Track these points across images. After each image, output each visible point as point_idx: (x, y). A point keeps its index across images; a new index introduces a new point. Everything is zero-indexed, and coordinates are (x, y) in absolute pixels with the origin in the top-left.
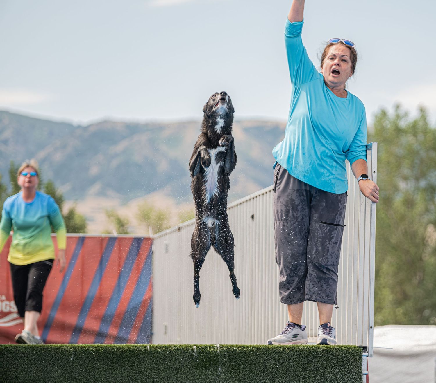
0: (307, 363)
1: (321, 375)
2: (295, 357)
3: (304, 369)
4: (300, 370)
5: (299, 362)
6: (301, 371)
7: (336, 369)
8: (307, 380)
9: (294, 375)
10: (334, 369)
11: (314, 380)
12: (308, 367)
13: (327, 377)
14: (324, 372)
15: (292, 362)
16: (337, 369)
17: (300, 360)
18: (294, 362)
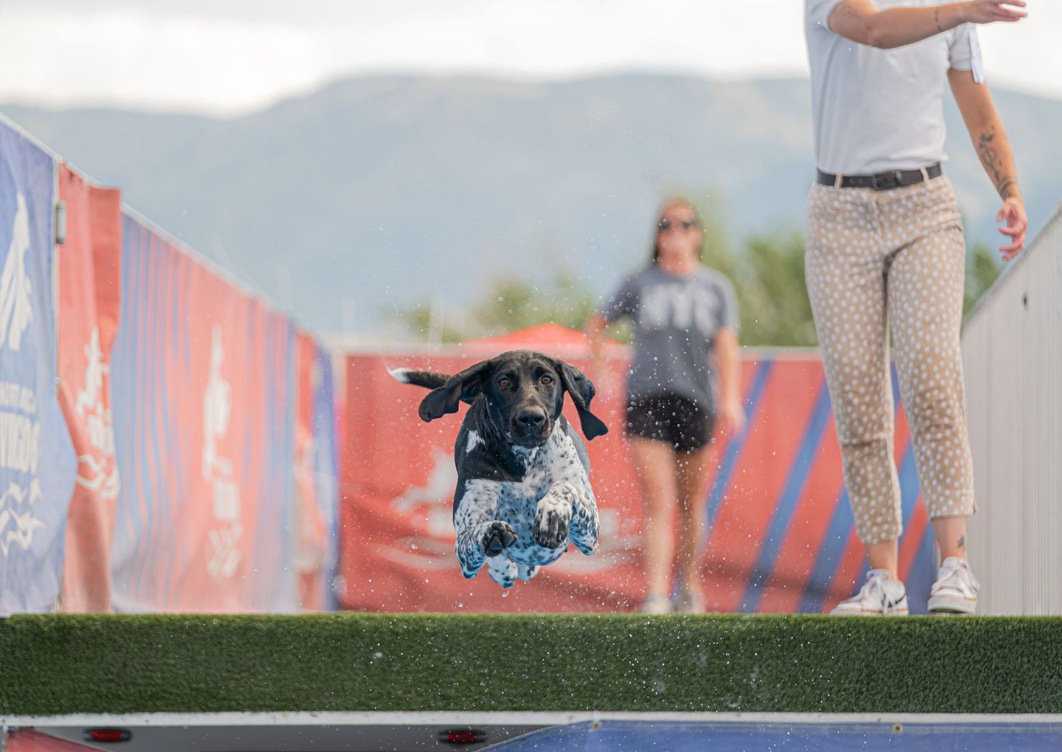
0: (979, 662)
1: (1015, 691)
2: (947, 647)
3: (971, 675)
4: (961, 679)
5: (957, 660)
6: (963, 682)
7: (1052, 677)
8: (978, 703)
9: (944, 690)
10: (1047, 676)
11: (997, 703)
12: (981, 671)
13: (1029, 697)
14: (1022, 683)
15: (939, 659)
16: (1055, 677)
17: (959, 654)
18: (944, 660)
